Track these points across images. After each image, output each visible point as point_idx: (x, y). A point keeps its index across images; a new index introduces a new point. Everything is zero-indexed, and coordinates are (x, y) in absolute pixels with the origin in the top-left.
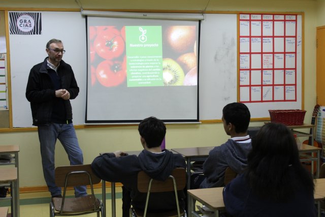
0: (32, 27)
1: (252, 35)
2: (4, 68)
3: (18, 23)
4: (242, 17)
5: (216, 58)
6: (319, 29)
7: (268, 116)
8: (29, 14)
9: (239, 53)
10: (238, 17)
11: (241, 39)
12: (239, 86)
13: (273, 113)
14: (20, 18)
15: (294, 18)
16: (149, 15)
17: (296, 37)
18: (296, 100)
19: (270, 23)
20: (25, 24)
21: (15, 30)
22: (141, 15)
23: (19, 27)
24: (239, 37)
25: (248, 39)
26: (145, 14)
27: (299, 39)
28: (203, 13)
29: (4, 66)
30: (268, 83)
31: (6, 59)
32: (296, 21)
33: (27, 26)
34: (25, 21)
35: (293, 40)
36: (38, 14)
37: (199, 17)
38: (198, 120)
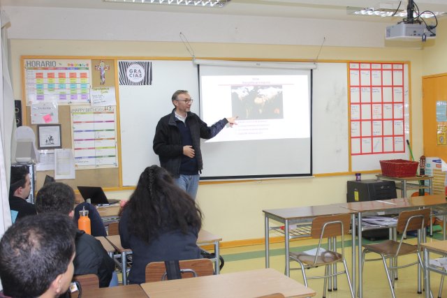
0: (143, 78)
1: (362, 85)
2: (113, 121)
3: (128, 73)
4: (352, 66)
5: (327, 109)
6: (425, 79)
7: (379, 168)
8: (139, 63)
9: (350, 104)
10: (349, 67)
11: (351, 88)
12: (351, 138)
13: (383, 164)
14: (130, 68)
15: (401, 67)
16: (262, 64)
17: (403, 86)
18: (404, 152)
19: (379, 72)
20: (135, 74)
21: (125, 81)
22: (254, 64)
23: (129, 78)
24: (350, 86)
25: (358, 89)
26: (258, 63)
27: (406, 88)
28: (314, 61)
29: (113, 120)
30: (378, 134)
31: (115, 111)
32: (403, 70)
33: (137, 76)
34: (135, 71)
35: (401, 89)
36: (148, 63)
37: (311, 66)
38: (311, 174)
